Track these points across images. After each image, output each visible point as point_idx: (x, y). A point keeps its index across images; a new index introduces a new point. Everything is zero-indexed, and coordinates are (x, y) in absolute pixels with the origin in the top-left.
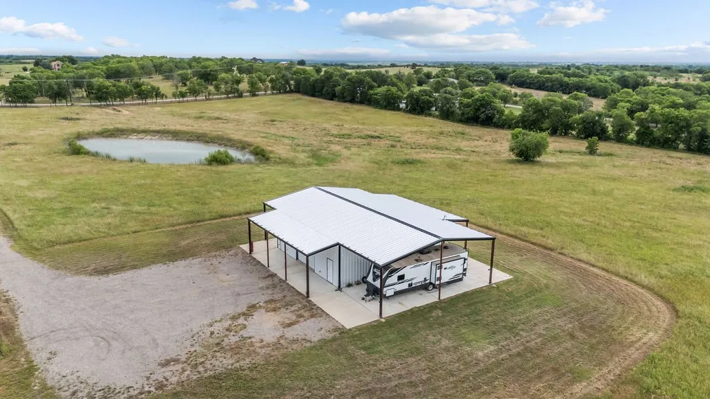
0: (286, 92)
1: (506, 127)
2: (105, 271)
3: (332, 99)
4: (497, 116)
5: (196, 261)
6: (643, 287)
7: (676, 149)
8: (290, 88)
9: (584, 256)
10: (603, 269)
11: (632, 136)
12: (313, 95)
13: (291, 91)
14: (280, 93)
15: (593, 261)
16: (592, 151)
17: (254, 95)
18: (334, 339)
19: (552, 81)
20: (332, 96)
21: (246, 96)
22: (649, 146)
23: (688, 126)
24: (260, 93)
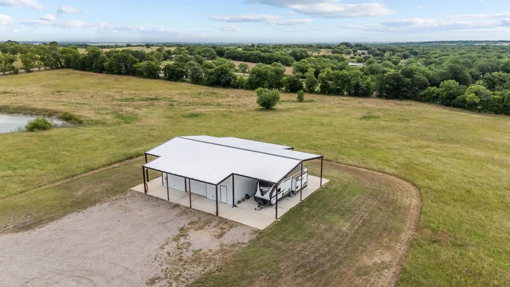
0: (57, 68)
1: (239, 87)
2: (26, 227)
3: (101, 72)
4: (233, 80)
5: (105, 205)
6: (391, 175)
7: (343, 95)
8: (61, 65)
9: (350, 162)
10: (366, 168)
11: (318, 88)
12: (84, 70)
13: (62, 67)
14: (52, 68)
15: (357, 164)
16: (301, 99)
17: (29, 71)
18: (258, 239)
19: (253, 56)
20: (101, 70)
21: (22, 73)
22: (328, 95)
23: (349, 80)
24: (34, 69)
